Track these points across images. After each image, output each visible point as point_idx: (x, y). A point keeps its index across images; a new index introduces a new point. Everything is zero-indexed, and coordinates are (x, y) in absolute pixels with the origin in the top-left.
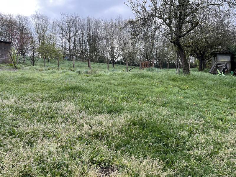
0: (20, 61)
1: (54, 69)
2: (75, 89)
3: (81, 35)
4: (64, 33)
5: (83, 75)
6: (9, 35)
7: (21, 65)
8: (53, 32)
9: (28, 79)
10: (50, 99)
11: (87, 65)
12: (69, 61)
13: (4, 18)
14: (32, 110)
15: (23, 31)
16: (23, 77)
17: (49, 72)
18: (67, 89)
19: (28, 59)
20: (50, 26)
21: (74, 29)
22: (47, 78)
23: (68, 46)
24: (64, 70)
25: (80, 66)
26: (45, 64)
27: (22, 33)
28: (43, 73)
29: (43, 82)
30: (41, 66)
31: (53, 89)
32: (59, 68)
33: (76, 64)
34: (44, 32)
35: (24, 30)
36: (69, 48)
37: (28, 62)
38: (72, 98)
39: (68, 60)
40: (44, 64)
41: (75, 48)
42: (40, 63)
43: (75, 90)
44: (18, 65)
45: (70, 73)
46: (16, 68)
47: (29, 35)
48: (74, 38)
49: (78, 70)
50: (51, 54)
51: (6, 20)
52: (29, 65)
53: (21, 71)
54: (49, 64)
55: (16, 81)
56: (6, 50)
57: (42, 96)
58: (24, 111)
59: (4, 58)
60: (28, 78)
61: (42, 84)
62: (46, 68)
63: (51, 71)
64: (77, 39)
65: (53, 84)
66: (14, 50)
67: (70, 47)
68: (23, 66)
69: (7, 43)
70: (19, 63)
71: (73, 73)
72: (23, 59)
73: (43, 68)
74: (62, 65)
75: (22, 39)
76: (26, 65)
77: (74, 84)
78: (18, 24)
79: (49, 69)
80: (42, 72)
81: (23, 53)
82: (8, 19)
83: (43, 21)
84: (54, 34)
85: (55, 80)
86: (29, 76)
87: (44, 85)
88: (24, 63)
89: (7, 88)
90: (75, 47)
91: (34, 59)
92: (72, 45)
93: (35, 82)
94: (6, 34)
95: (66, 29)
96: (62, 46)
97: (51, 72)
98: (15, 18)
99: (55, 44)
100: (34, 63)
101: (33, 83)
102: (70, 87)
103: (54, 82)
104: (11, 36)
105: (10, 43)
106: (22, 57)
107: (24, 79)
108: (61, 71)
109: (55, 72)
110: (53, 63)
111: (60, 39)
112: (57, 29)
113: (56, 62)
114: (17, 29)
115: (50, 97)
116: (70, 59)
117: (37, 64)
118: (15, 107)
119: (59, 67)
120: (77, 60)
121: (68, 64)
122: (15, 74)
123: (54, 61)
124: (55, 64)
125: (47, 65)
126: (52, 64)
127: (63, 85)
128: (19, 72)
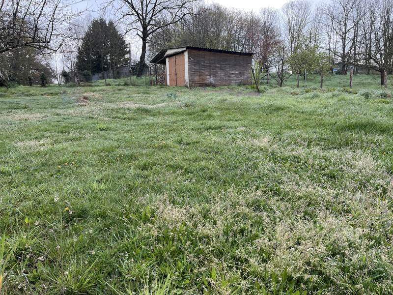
0: (263, 81)
1: (315, 91)
2: (365, 127)
3: (368, 23)
4: (336, 26)
5: (377, 100)
6: (249, 42)
7: (266, 86)
8: (316, 25)
9: (279, 109)
10: (323, 143)
11: (379, 81)
12: (342, 76)
13: (244, 17)
14: (297, 159)
15: (268, 33)
16: (271, 106)
17: (308, 96)
18: (349, 126)
19: (274, 77)
20: (310, 18)
21: (356, 15)
22: (307, 106)
23: (341, 48)
24: (336, 92)
25: (363, 84)
26: (298, 83)
27: (266, 37)
28: (299, 98)
29: (302, 112)
30: (292, 86)
31: (323, 125)
32: (323, 88)
33: (356, 80)
34: (300, 29)
35: (270, 31)
36: (342, 52)
37: (273, 81)
38: (365, 144)
39: (338, 73)
40: (296, 83)
41: (355, 50)
42: (291, 82)
43: (367, 129)
44: (261, 87)
45: (347, 96)
46: (259, 91)
47: (277, 38)
48: (353, 31)
49: (363, 91)
50: (310, 65)
51: (246, 20)
52: (275, 86)
53: (266, 96)
54: (306, 84)
55: (264, 111)
56: (245, 65)
57: (307, 136)
58: (285, 159)
59: (241, 78)
60: (278, 106)
61: (303, 116)
62: (302, 90)
63: (310, 94)
64: (360, 33)
65: (320, 118)
66: (255, 64)
67: (344, 50)
68: (267, 87)
69: (246, 54)
70: (262, 83)
71: (352, 96)
72: (266, 77)
73: (298, 90)
74: (327, 83)
75: (266, 45)
76: (271, 86)
77: (363, 119)
78: (262, 23)
79: (307, 92)
80: (296, 96)
81: (267, 68)
82: (249, 18)
83: (301, 10)
84: (316, 30)
85: (324, 111)
86: (279, 102)
87: (306, 119)
88: (267, 83)
89: (253, 121)
90: (353, 49)
91: (282, 76)
92: (349, 44)
93: (291, 114)
94: (245, 41)
95: (340, 17)
96: (330, 50)
97: (311, 96)
98: (258, 14)
99: (316, 47)
100: (281, 83)
101: (288, 114)
102: (356, 124)
103: (321, 114)
104: (251, 44)
105: (250, 55)
106: (266, 74)
107: (273, 108)
108: (330, 94)
109: (318, 96)
110: (311, 80)
111: (326, 37)
112: (323, 20)
113: (316, 79)
114: (260, 32)
115: (321, 140)
116: (343, 72)
117: (286, 84)
118: (270, 151)
119: (321, 86)
120: (355, 73)
121: (338, 81)
122: (260, 101)
123: (313, 78)
124: (316, 83)
125: (302, 85)
126: (310, 83)
127: (341, 120)
128: (264, 98)
